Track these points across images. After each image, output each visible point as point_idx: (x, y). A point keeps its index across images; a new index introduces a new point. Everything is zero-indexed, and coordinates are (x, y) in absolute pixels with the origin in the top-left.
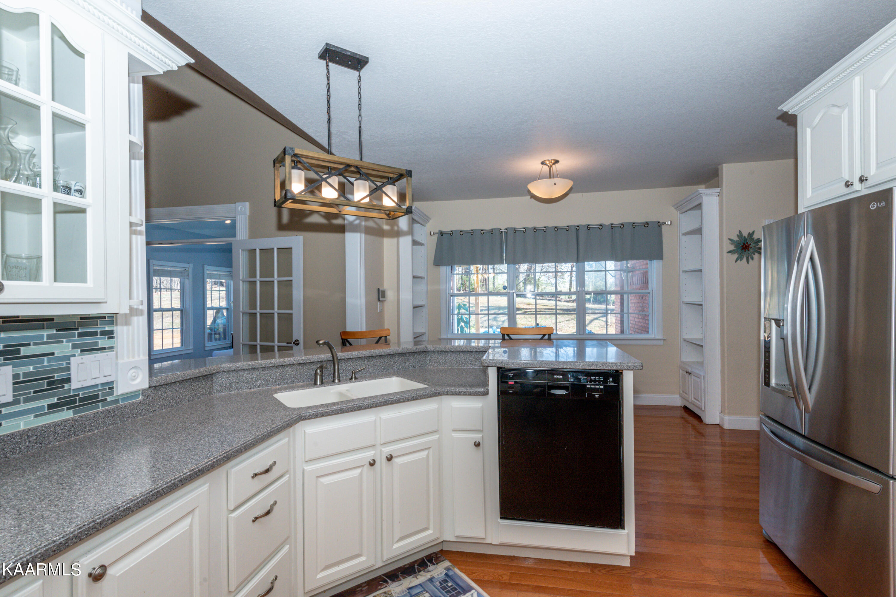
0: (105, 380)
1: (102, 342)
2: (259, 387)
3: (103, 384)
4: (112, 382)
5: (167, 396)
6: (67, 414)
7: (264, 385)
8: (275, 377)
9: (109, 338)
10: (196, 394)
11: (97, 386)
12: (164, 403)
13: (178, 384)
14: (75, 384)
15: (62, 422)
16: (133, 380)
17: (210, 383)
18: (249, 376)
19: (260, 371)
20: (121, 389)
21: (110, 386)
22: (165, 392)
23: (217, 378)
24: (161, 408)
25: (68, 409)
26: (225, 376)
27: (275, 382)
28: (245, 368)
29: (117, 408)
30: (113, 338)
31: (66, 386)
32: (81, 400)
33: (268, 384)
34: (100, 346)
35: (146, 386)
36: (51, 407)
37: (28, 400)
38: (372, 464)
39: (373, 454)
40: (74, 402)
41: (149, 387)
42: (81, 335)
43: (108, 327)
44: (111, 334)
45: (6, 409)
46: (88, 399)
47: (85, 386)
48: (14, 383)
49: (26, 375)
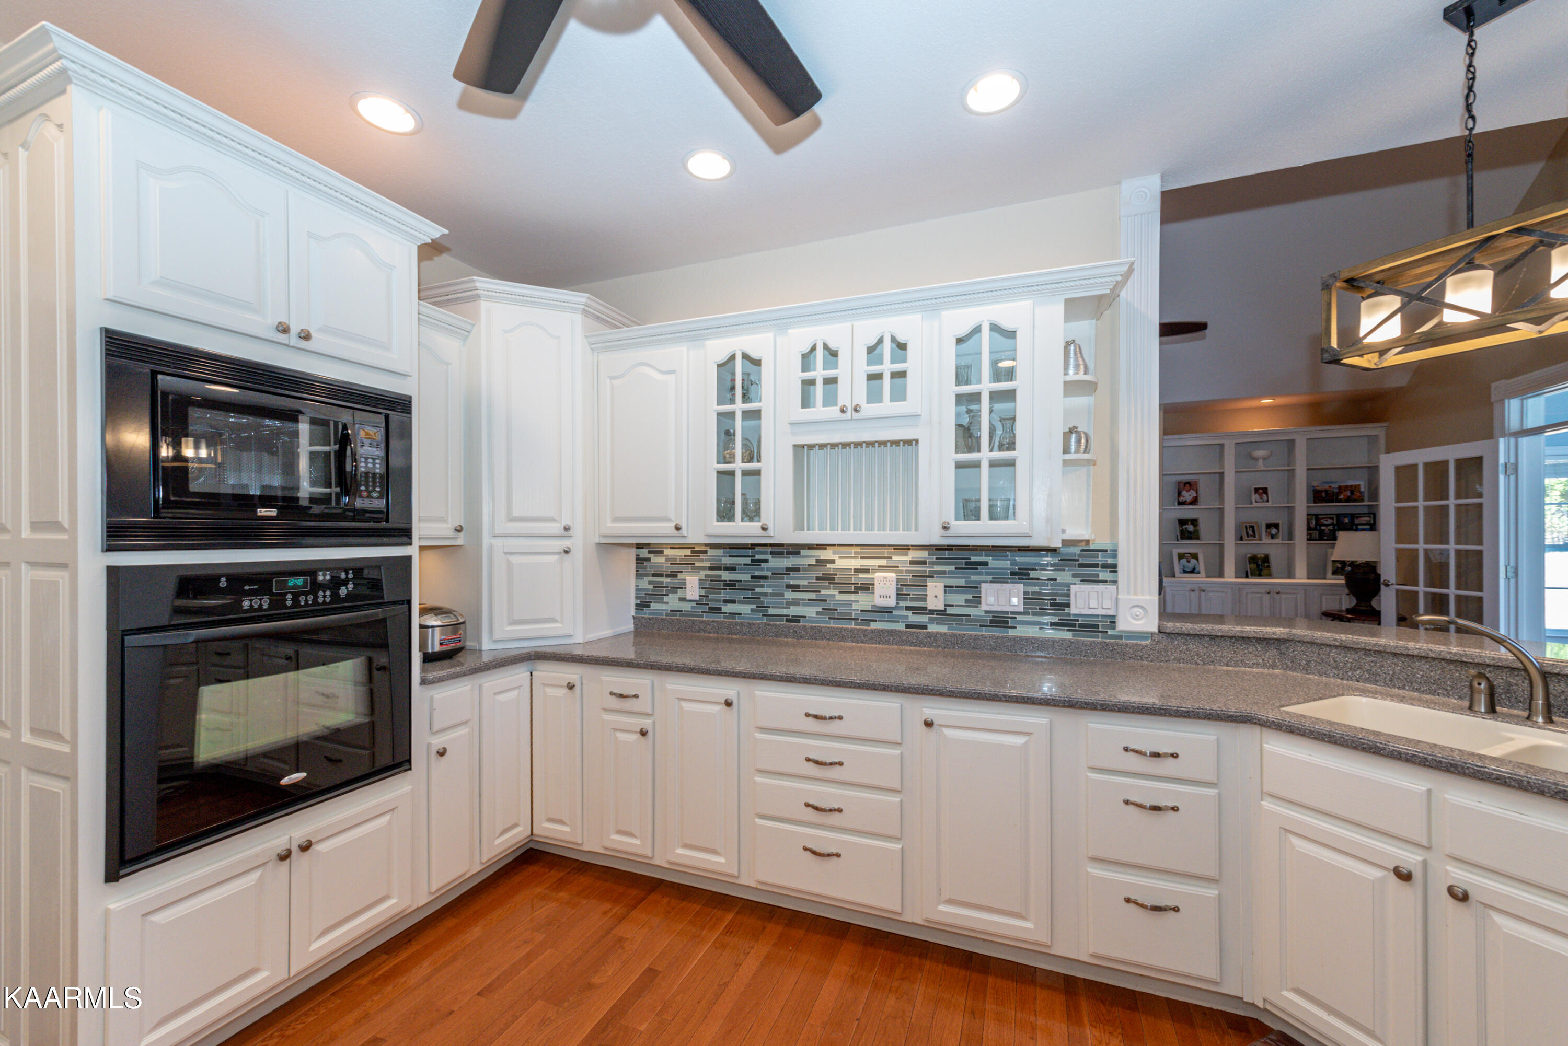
0: (1105, 613)
1: (1104, 575)
2: (1358, 681)
3: (1103, 616)
4: (1114, 617)
5: (1188, 649)
6: (1067, 635)
7: (1367, 680)
8: (1391, 673)
9: (1111, 571)
10: (1242, 661)
11: (1097, 616)
12: (1183, 656)
13: (1207, 639)
14: (1074, 610)
15: (1060, 640)
16: (1136, 619)
18: (1339, 658)
19: (1361, 653)
20: (1124, 625)
21: (1111, 621)
22: (1185, 644)
23: (1288, 648)
25: (1068, 630)
26: (1300, 648)
27: (1391, 680)
28: (1329, 642)
29: (1117, 644)
30: (1116, 572)
31: (1067, 610)
32: (1080, 625)
33: (1377, 681)
34: (1100, 579)
35: (1156, 630)
36: (1052, 624)
37: (1034, 614)
38: (1404, 876)
39: (1410, 859)
40: (1074, 625)
41: (1159, 632)
42: (1081, 566)
43: (1110, 561)
44: (1113, 568)
45: (1019, 618)
46: (1089, 626)
47: (1083, 613)
48: (1024, 598)
49: (1033, 593)
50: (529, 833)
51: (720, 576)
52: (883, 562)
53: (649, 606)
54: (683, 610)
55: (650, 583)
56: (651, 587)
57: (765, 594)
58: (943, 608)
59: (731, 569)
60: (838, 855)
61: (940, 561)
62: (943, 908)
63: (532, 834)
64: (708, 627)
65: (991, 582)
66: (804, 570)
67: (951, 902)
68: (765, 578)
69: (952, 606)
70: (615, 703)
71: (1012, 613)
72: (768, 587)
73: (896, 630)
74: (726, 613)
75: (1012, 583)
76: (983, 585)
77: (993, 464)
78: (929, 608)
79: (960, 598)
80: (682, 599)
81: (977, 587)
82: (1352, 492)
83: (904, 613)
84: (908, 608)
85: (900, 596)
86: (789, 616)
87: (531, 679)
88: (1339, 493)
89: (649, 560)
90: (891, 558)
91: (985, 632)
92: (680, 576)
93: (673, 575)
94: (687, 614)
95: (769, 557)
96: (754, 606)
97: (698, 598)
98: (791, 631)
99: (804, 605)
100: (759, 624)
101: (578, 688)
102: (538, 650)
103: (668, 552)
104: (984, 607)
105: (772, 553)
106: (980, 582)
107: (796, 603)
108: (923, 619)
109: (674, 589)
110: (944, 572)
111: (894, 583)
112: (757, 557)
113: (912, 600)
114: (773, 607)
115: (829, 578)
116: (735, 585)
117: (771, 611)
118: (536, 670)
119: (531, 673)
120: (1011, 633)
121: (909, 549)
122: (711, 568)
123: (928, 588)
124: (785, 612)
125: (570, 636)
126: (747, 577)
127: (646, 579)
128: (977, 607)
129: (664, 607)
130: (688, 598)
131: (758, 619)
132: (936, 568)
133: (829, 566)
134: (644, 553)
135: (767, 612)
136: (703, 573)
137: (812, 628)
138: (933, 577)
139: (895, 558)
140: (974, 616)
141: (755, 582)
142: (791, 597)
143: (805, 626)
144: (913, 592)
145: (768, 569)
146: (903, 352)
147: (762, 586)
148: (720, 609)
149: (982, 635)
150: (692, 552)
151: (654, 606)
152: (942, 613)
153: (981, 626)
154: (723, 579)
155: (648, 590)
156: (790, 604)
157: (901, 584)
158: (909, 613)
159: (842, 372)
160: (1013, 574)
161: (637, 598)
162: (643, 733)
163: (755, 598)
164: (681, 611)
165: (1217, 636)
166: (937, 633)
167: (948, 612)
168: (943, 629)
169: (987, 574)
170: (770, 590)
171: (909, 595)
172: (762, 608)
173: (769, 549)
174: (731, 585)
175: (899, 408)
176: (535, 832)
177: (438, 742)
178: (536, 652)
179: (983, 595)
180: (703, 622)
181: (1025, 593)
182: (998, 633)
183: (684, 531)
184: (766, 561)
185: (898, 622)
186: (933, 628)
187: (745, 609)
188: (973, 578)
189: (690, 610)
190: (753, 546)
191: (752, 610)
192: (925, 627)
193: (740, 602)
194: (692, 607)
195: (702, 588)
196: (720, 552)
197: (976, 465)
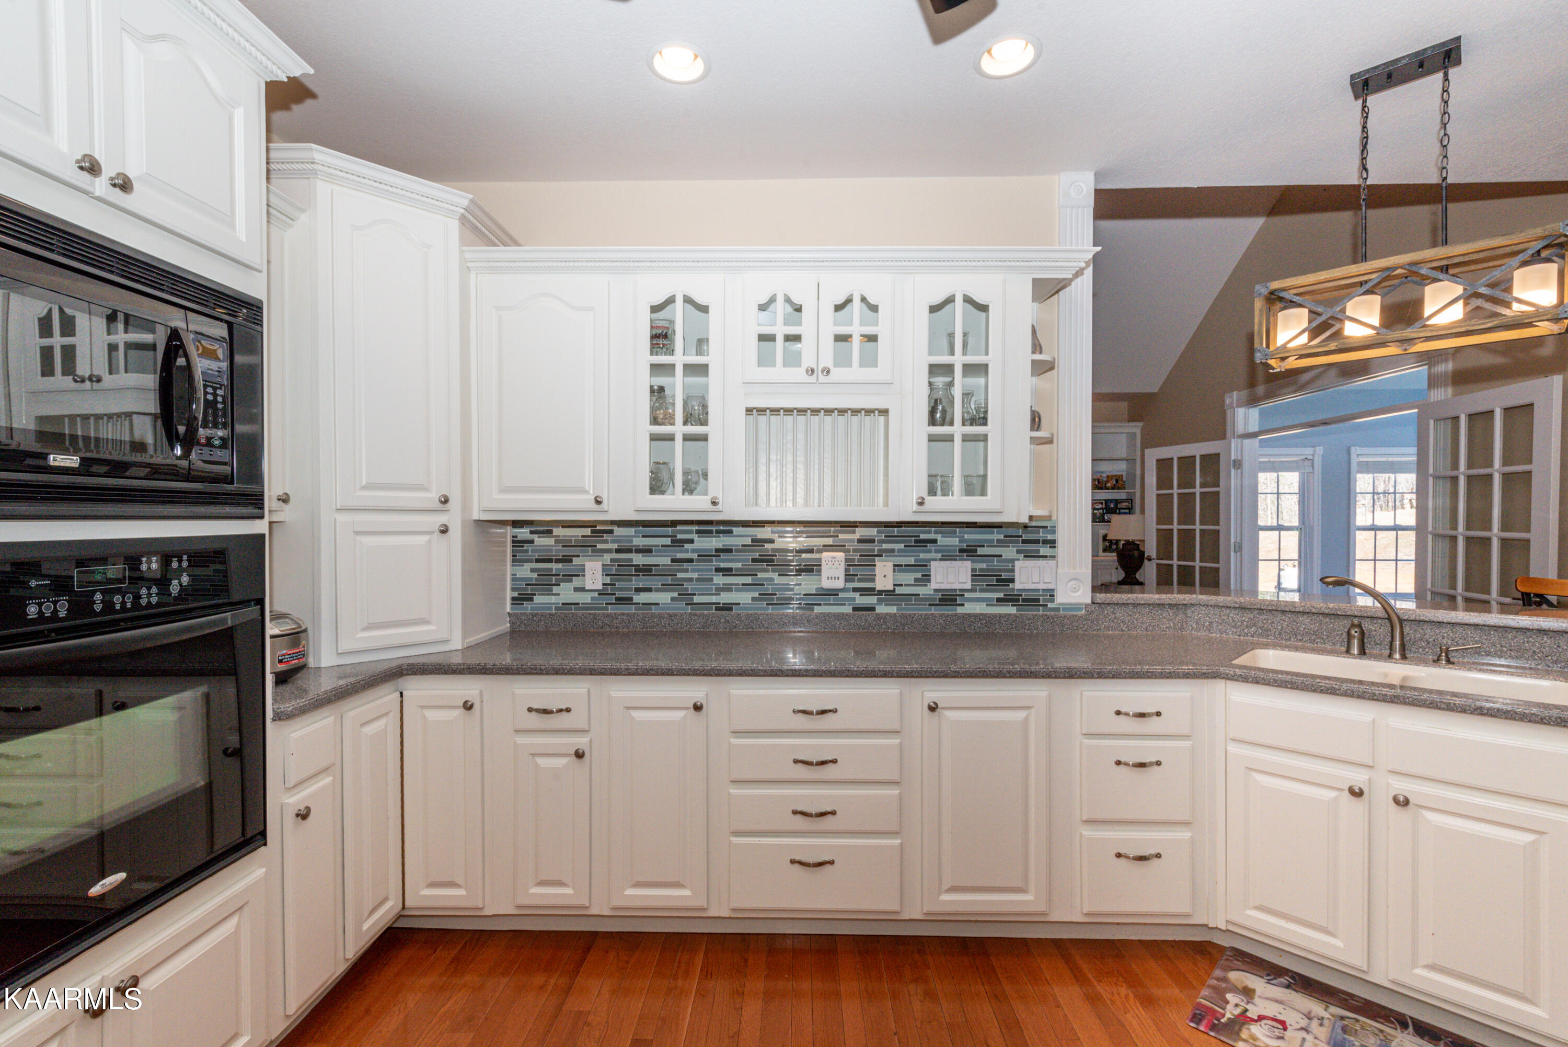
0: (1045, 587)
1: (1044, 550)
2: (1253, 637)
3: (1044, 590)
4: (1053, 590)
5: (1115, 618)
6: (1011, 610)
7: (1260, 635)
8: (1280, 628)
9: (1050, 547)
10: (1158, 625)
11: (1038, 590)
12: (1112, 624)
13: (1131, 607)
14: (1018, 585)
15: (1006, 615)
16: (1075, 592)
17: (1181, 616)
18: (1237, 618)
20: (1061, 598)
21: (1051, 594)
22: (1113, 613)
23: (1193, 612)
24: (1108, 628)
25: (1013, 605)
28: (1229, 605)
29: (1057, 616)
30: (1055, 547)
31: (1011, 585)
32: (1024, 600)
34: (1041, 554)
35: (1089, 601)
36: (999, 600)
37: (982, 591)
38: (1356, 793)
39: (1359, 778)
40: (1018, 600)
41: (1093, 603)
42: (1024, 542)
43: (1049, 537)
44: (1052, 543)
45: (967, 595)
46: (1031, 600)
47: (1026, 588)
48: (972, 575)
49: (981, 570)
50: (401, 906)
51: (631, 560)
52: (830, 541)
53: (532, 600)
54: (581, 602)
55: (532, 570)
56: (535, 575)
57: (691, 580)
58: (891, 588)
59: (647, 551)
60: (832, 863)
61: (890, 539)
62: (945, 897)
63: (404, 908)
64: (615, 621)
65: (940, 560)
66: (737, 551)
67: (954, 889)
68: (691, 561)
69: (901, 585)
70: (536, 721)
71: (961, 590)
72: (693, 571)
73: (843, 614)
74: (639, 604)
75: (960, 560)
76: (932, 562)
77: (966, 438)
78: (877, 589)
79: (909, 577)
80: (582, 589)
81: (926, 566)
82: (1117, 481)
83: (851, 595)
84: (855, 590)
85: (849, 577)
86: (719, 603)
87: (402, 702)
88: (1107, 482)
89: (532, 542)
90: (838, 536)
91: (933, 610)
92: (576, 561)
93: (567, 560)
94: (586, 607)
95: (695, 537)
96: (676, 595)
97: (600, 587)
98: (723, 620)
99: (737, 590)
100: (682, 615)
101: (477, 707)
102: (411, 661)
103: (557, 531)
104: (934, 585)
105: (698, 532)
106: (929, 560)
107: (727, 588)
108: (871, 600)
109: (568, 577)
110: (892, 551)
111: (843, 564)
112: (679, 536)
113: (860, 580)
114: (699, 594)
115: (767, 560)
116: (651, 570)
117: (697, 599)
118: (405, 690)
119: (401, 693)
120: (960, 610)
121: (857, 527)
122: (618, 551)
123: (877, 568)
124: (714, 599)
125: (446, 641)
126: (667, 561)
127: (528, 566)
128: (926, 585)
129: (553, 599)
130: (587, 588)
131: (684, 608)
132: (885, 546)
133: (767, 546)
134: (524, 533)
135: (692, 599)
136: (607, 558)
137: (748, 616)
138: (882, 556)
139: (841, 536)
140: (923, 595)
141: (677, 566)
142: (721, 583)
143: (739, 615)
144: (860, 572)
145: (693, 551)
146: (875, 314)
147: (686, 571)
148: (631, 599)
149: (932, 614)
150: (592, 532)
151: (538, 599)
152: (890, 593)
153: (930, 605)
154: (634, 563)
155: (531, 579)
156: (720, 590)
157: (849, 563)
158: (857, 595)
159: (806, 329)
160: (961, 551)
161: (513, 590)
162: (579, 755)
163: (677, 585)
164: (578, 604)
165: (1139, 604)
166: (887, 614)
167: (897, 592)
168: (893, 610)
169: (936, 551)
170: (695, 575)
171: (857, 575)
172: (686, 596)
173: (695, 528)
174: (646, 570)
175: (868, 374)
176: (407, 904)
177: (295, 800)
178: (408, 665)
179: (932, 573)
180: (608, 615)
181: (973, 570)
182: (948, 611)
183: (604, 506)
184: (691, 541)
185: (845, 605)
186: (881, 609)
187: (664, 598)
188: (922, 556)
189: (590, 602)
190: (674, 523)
191: (673, 599)
192: (873, 609)
193: (657, 590)
194: (592, 598)
195: (607, 575)
196: (631, 531)
197: (950, 438)
